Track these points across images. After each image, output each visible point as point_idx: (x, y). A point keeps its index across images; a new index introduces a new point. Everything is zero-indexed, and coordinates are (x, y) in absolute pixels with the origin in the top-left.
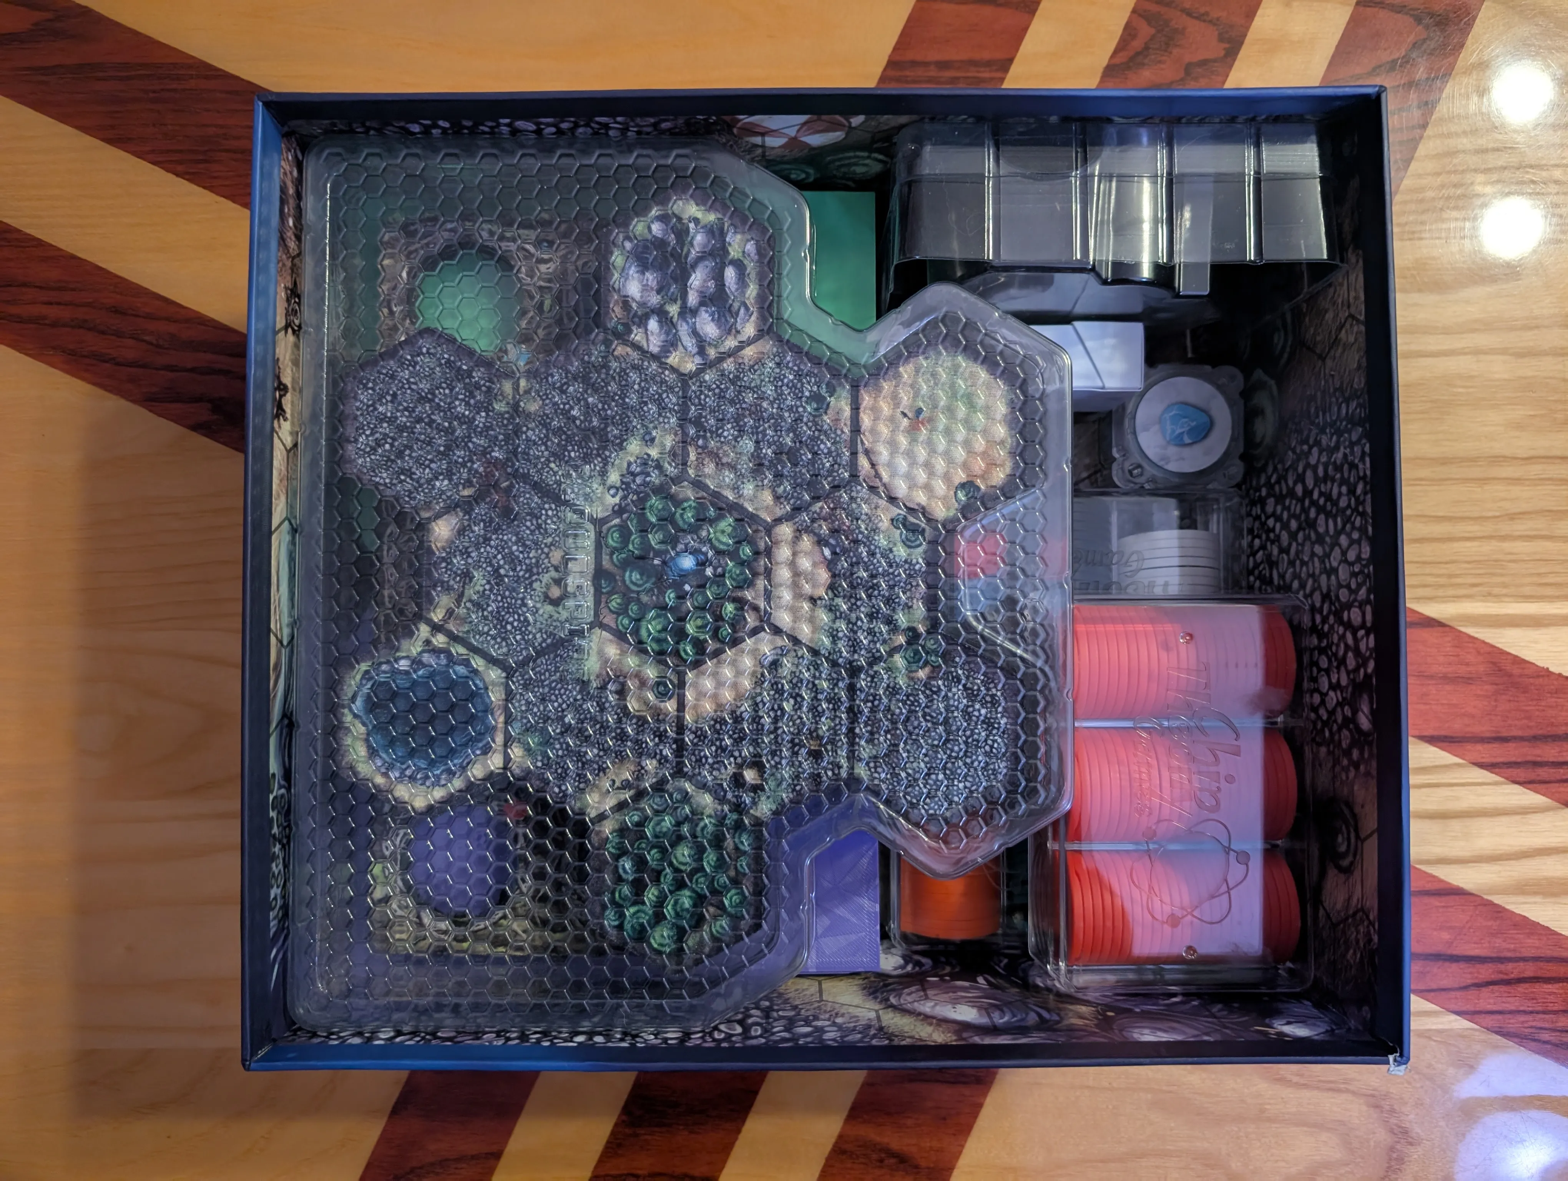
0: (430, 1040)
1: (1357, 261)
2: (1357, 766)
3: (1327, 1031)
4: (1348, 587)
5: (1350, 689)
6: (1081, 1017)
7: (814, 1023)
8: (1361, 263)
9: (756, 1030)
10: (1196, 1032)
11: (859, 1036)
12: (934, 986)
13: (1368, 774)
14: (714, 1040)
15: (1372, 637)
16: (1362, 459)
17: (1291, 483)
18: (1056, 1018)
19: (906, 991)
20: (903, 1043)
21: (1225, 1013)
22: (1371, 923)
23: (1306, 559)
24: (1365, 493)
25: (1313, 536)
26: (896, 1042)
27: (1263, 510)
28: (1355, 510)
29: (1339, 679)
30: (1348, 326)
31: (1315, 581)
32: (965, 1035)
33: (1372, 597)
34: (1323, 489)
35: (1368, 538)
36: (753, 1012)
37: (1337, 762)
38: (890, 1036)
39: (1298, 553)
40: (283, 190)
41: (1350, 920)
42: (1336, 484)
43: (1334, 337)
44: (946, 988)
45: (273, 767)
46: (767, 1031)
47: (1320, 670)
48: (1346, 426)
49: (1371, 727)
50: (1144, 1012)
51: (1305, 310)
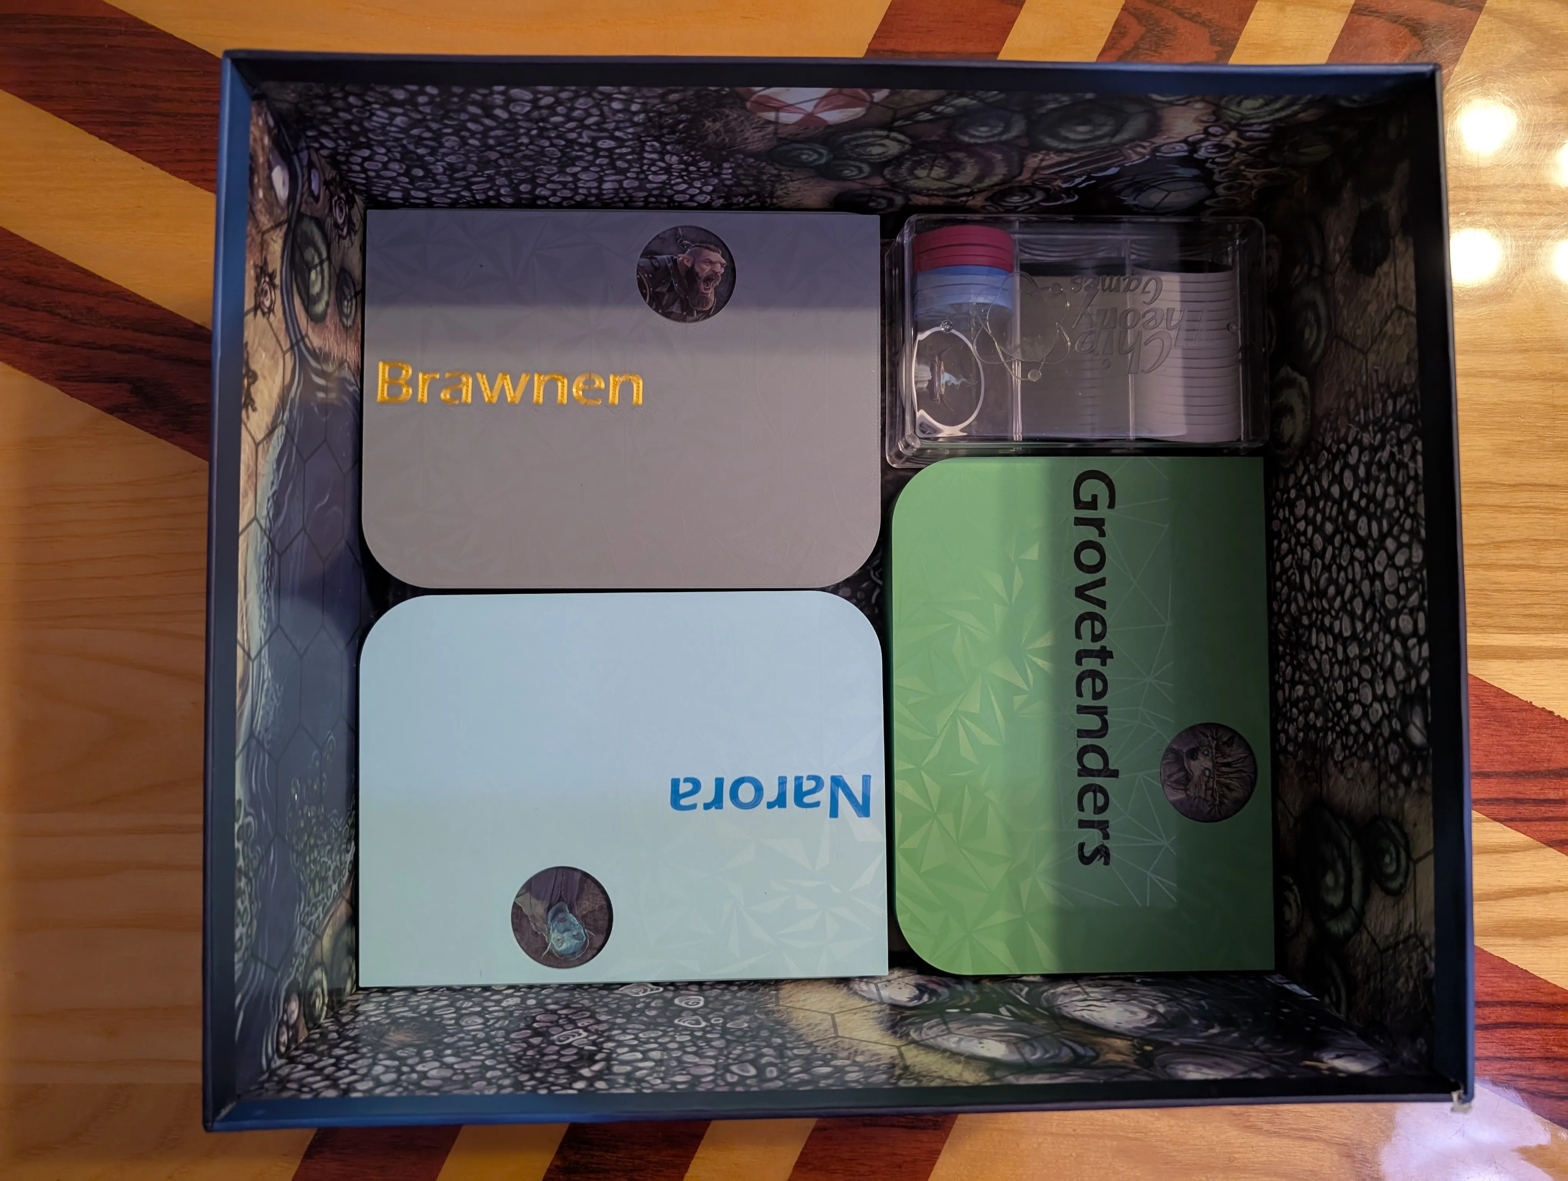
0: (413, 1091)
1: (1407, 250)
2: (1407, 783)
3: (1380, 1066)
4: (1396, 592)
5: (1399, 701)
6: (1119, 1052)
7: (834, 1063)
8: (1411, 250)
9: (771, 1072)
10: (1242, 1068)
11: (884, 1076)
12: (955, 1018)
13: (1421, 791)
14: (728, 1084)
15: (1426, 646)
16: (1413, 457)
17: (1325, 484)
18: (1091, 1053)
19: (926, 1024)
20: (933, 1084)
21: (1268, 1046)
22: (1427, 950)
23: (1344, 564)
24: (1417, 493)
25: (1353, 539)
26: (925, 1083)
27: (1292, 513)
28: (1405, 511)
29: (1385, 689)
30: (1395, 317)
31: (1355, 587)
32: (998, 1074)
33: (1426, 603)
34: (1365, 490)
35: (1421, 541)
36: (765, 1050)
37: (1382, 778)
38: (918, 1076)
39: (1334, 557)
40: (253, 158)
41: (1401, 946)
42: (1380, 485)
43: (1378, 330)
44: (969, 1020)
45: (240, 792)
46: (783, 1073)
47: (1361, 680)
48: (1393, 423)
49: (1425, 741)
50: (1182, 1046)
51: (1342, 302)
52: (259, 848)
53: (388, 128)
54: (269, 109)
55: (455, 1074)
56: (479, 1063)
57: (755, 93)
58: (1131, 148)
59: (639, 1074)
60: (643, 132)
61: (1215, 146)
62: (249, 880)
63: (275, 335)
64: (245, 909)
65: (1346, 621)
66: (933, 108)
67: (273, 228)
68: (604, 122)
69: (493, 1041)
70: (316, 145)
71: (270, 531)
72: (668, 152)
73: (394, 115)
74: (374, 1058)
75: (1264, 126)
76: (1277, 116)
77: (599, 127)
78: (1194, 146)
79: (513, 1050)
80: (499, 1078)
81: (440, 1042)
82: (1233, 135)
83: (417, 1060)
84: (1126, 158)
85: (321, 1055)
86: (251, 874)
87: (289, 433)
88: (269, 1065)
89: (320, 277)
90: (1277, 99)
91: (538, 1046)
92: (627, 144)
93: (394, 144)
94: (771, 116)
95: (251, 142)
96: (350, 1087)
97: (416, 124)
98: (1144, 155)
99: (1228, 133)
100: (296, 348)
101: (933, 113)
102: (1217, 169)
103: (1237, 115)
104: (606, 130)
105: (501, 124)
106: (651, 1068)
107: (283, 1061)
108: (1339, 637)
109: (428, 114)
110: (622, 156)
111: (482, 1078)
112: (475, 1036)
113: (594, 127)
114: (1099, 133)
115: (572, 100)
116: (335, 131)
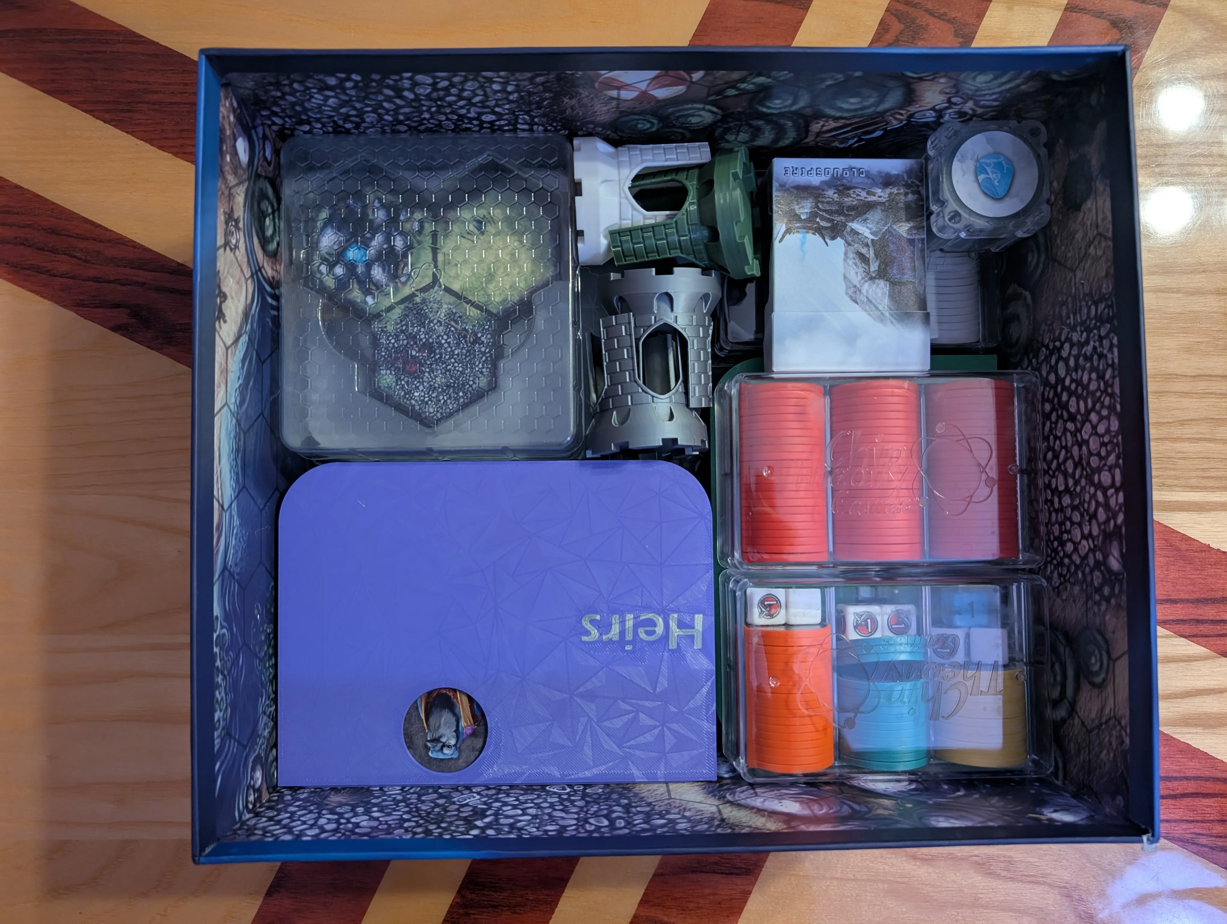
0: (349, 836)
1: (1105, 190)
2: (1108, 601)
3: (1087, 818)
4: (1099, 454)
5: (1101, 538)
6: (886, 809)
7: (668, 816)
8: (1108, 190)
9: (620, 823)
10: (981, 819)
11: (706, 826)
12: (761, 785)
13: (1118, 606)
14: (587, 831)
15: (1121, 495)
16: (1110, 350)
17: (1044, 373)
18: (864, 809)
19: (739, 789)
20: (743, 831)
21: (1003, 803)
22: (1123, 728)
23: (1059, 434)
24: (1114, 377)
25: (1065, 415)
26: (737, 830)
28: (1105, 391)
29: (1090, 530)
30: (1096, 242)
31: (1067, 452)
32: (793, 824)
33: (1121, 461)
34: (1074, 377)
35: (1116, 414)
36: (615, 808)
37: (1089, 598)
38: (732, 826)
39: (1051, 429)
40: (222, 131)
41: (1103, 727)
42: (1086, 372)
43: (1083, 252)
44: (771, 787)
45: (217, 610)
46: (629, 824)
47: (1073, 523)
48: (1095, 324)
49: (1121, 567)
50: (935, 804)
51: (1056, 231)
52: (231, 653)
53: (324, 108)
54: (234, 94)
55: (380, 824)
56: (398, 817)
57: (601, 75)
58: (892, 115)
59: (519, 825)
60: (517, 107)
61: (956, 112)
62: (225, 677)
63: (240, 266)
64: (222, 698)
65: (1061, 478)
66: (738, 85)
67: (237, 185)
68: (488, 101)
69: (408, 802)
70: (269, 122)
71: (238, 414)
72: (536, 124)
73: (327, 98)
74: (319, 813)
75: (994, 97)
76: (1004, 88)
77: (483, 104)
78: (940, 113)
79: (424, 808)
80: (414, 827)
81: (369, 802)
82: (970, 104)
84: (887, 124)
85: (279, 811)
86: (226, 673)
87: (251, 340)
88: (240, 817)
89: (272, 223)
90: (1005, 74)
91: (443, 805)
92: (505, 117)
93: (328, 120)
94: (614, 93)
95: (221, 119)
96: (302, 834)
97: (344, 104)
98: (901, 121)
99: (966, 102)
100: (255, 277)
101: (738, 89)
103: (973, 88)
104: (488, 107)
105: (409, 103)
106: (529, 821)
107: (251, 815)
108: (1056, 491)
109: (353, 96)
110: (500, 128)
111: (401, 827)
112: (395, 798)
113: (479, 105)
114: (867, 103)
115: (463, 83)
116: (283, 111)
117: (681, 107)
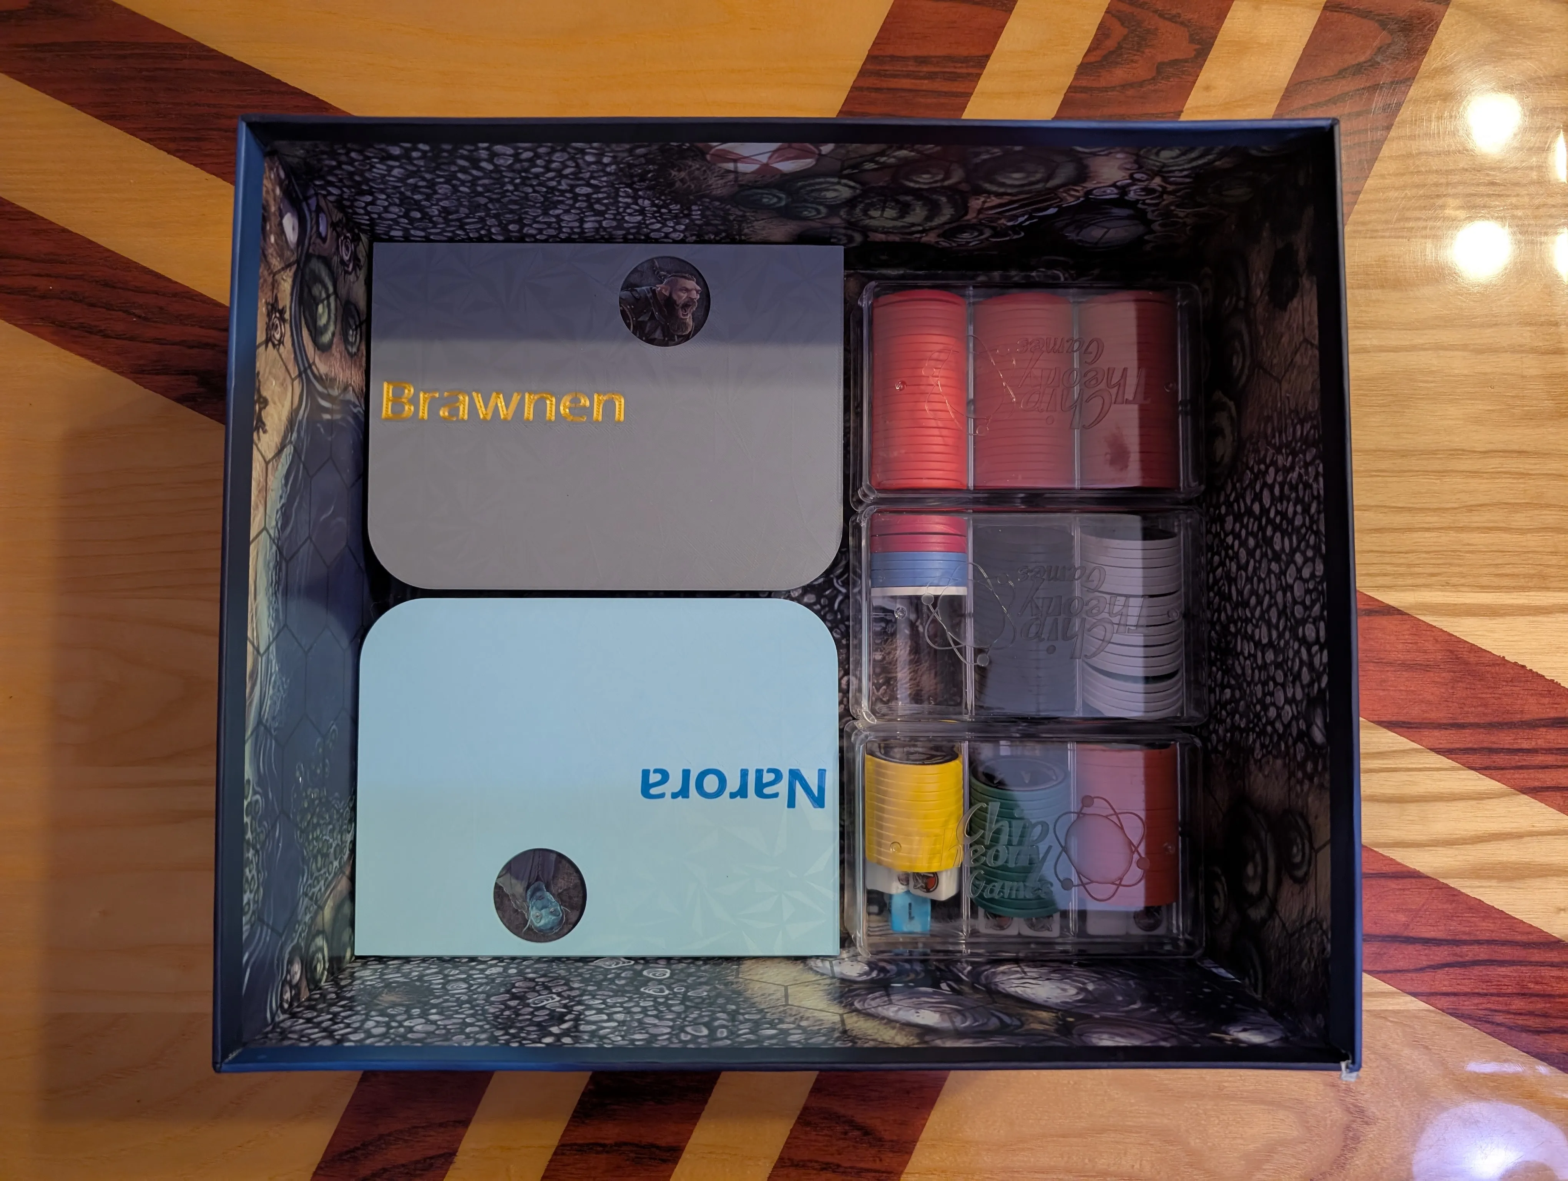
0: (399, 1042)
1: (1311, 288)
2: (1311, 779)
3: (1281, 1039)
4: (1303, 603)
5: (1304, 704)
6: (1042, 1023)
7: (779, 1026)
8: (1315, 289)
9: (722, 1033)
10: (1153, 1038)
11: (824, 1038)
12: (899, 991)
13: (1321, 786)
14: (681, 1041)
15: (1325, 652)
16: (1316, 479)
17: (1249, 502)
18: (1018, 1023)
19: (871, 996)
20: (866, 1045)
21: (1183, 1020)
22: (1324, 933)
23: (1263, 576)
24: (1319, 512)
25: (1269, 552)
26: (860, 1044)
27: (1222, 528)
28: (1310, 528)
29: (1294, 693)
30: (1302, 350)
31: (1271, 598)
32: (927, 1038)
33: (1325, 613)
34: (1279, 508)
35: (1321, 556)
36: (719, 1015)
37: (1292, 774)
38: (854, 1039)
39: (1255, 569)
40: (265, 208)
41: (1305, 930)
42: (1291, 503)
43: (1290, 360)
44: (910, 994)
45: (249, 773)
46: (732, 1034)
47: (1276, 684)
48: (1301, 446)
49: (1324, 740)
50: (1103, 1018)
51: (1262, 333)
52: (265, 823)
53: (387, 178)
54: (281, 163)
55: (437, 1029)
56: (460, 1021)
57: (712, 147)
58: (1065, 192)
59: (602, 1032)
60: (615, 180)
61: (1143, 190)
62: (257, 851)
63: (285, 364)
64: (253, 877)
65: (1264, 629)
66: (877, 159)
67: (283, 269)
68: (580, 172)
69: (474, 1003)
70: (324, 192)
71: (279, 539)
72: (640, 197)
73: (393, 167)
74: (367, 1015)
75: (1185, 173)
76: (1194, 164)
77: (576, 175)
78: (1123, 190)
79: (492, 1010)
80: (477, 1033)
81: (427, 1003)
82: (1158, 180)
83: (404, 1017)
84: (1062, 200)
85: (321, 1012)
86: (258, 847)
87: (297, 452)
88: (273, 1018)
89: (327, 311)
90: (1192, 149)
91: (515, 1007)
92: (602, 190)
93: (393, 191)
94: (730, 166)
95: (264, 193)
96: (344, 1038)
97: (411, 174)
98: (1078, 198)
99: (1153, 179)
100: (304, 376)
101: (877, 163)
102: (1150, 209)
103: (1158, 164)
104: (582, 179)
105: (487, 174)
106: (614, 1028)
107: (286, 1016)
108: (1258, 644)
109: (422, 166)
110: (599, 201)
111: (462, 1032)
112: (459, 998)
113: (571, 176)
114: (1032, 179)
115: (549, 154)
116: (341, 180)
117: (812, 181)
